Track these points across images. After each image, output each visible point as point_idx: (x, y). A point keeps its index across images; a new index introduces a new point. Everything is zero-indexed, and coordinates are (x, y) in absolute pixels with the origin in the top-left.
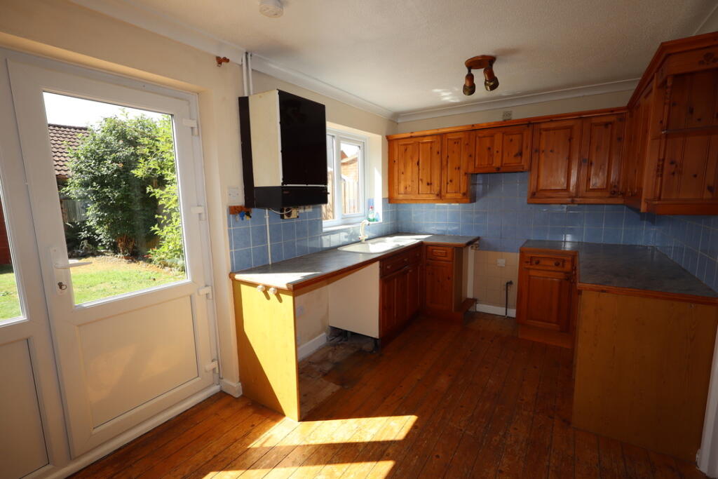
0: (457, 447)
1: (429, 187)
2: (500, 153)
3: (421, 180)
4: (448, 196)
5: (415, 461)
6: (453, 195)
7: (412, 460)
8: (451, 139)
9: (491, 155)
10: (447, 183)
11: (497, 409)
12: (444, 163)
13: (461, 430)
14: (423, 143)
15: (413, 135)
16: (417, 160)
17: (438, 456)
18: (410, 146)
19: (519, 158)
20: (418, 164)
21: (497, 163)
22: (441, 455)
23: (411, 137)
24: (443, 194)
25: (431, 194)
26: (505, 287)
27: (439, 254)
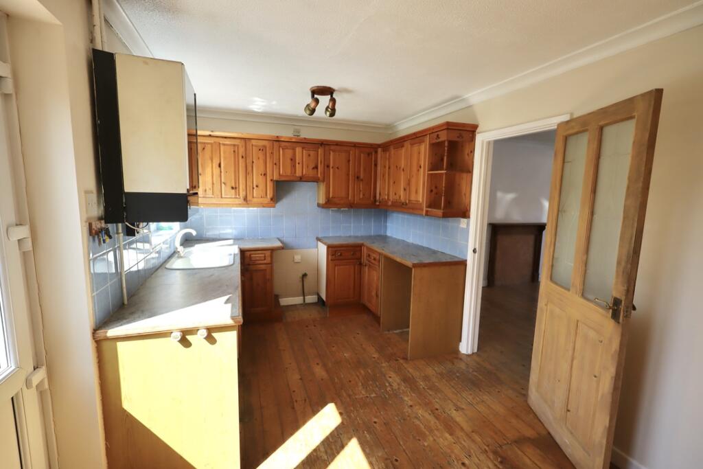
0: (378, 409)
1: (234, 191)
2: (301, 164)
3: (224, 183)
4: (255, 200)
5: (368, 436)
6: (261, 200)
7: (366, 436)
8: (256, 146)
9: (294, 166)
10: (253, 188)
11: (369, 371)
12: (249, 169)
13: (367, 397)
14: (224, 145)
15: (212, 134)
16: (218, 162)
17: (375, 422)
18: (209, 146)
19: (316, 170)
20: (220, 166)
21: (298, 173)
22: (376, 420)
23: (210, 136)
24: (248, 198)
25: (235, 198)
26: (301, 280)
27: (258, 259)
